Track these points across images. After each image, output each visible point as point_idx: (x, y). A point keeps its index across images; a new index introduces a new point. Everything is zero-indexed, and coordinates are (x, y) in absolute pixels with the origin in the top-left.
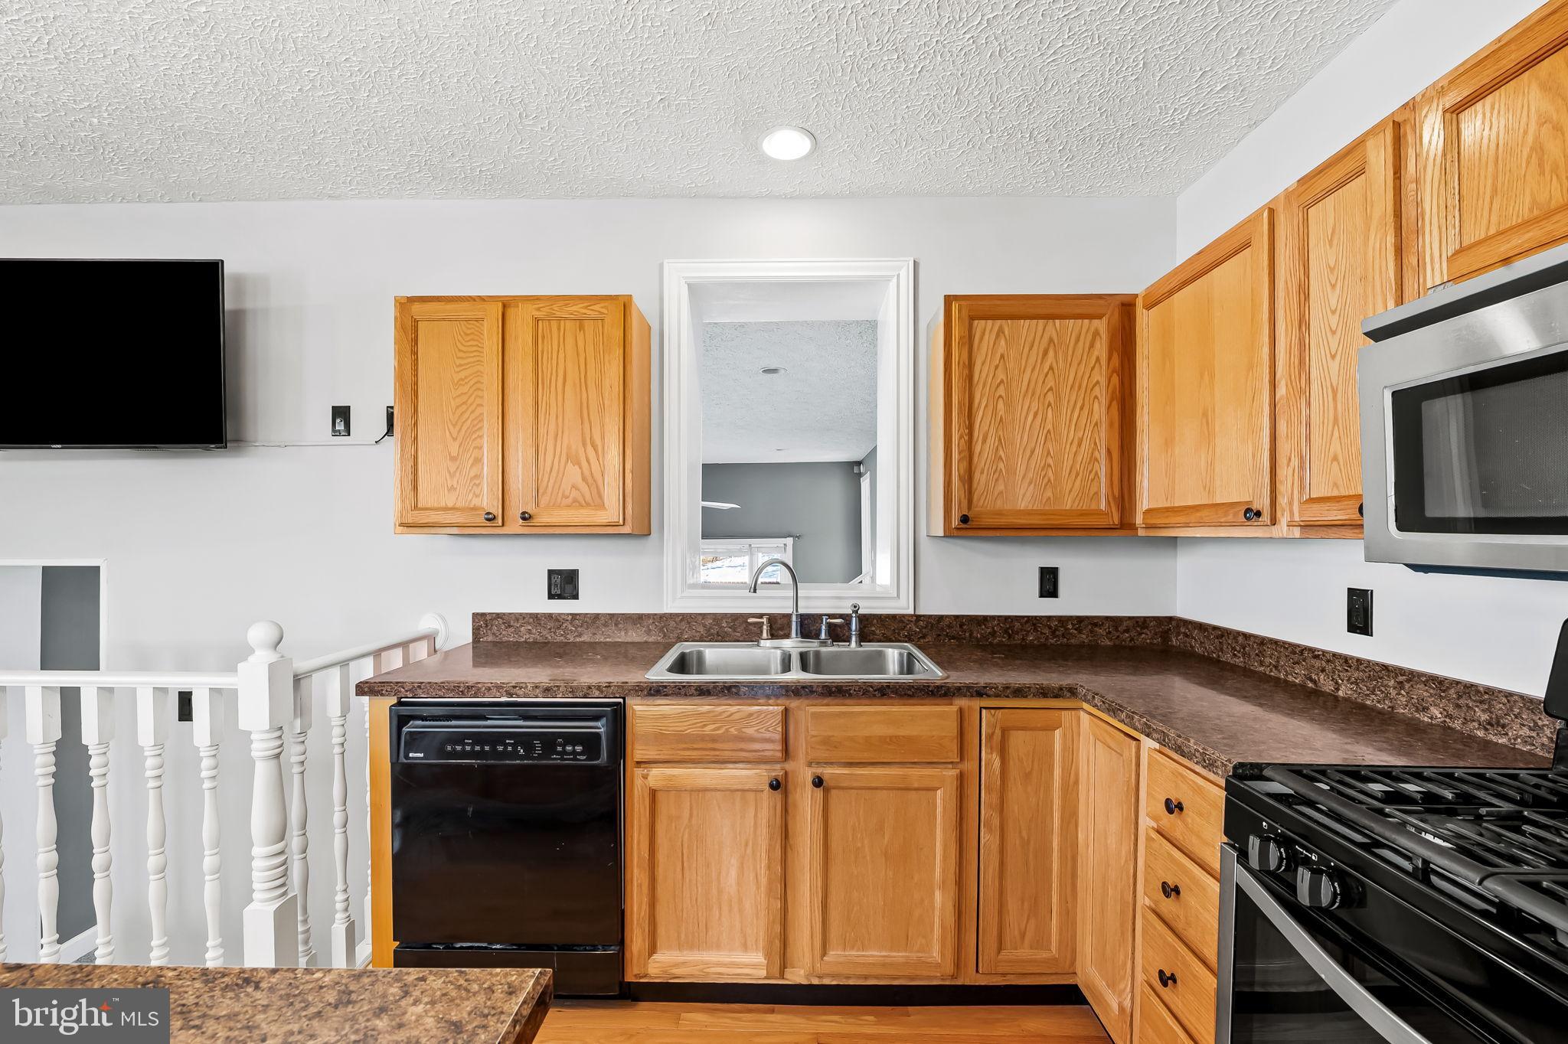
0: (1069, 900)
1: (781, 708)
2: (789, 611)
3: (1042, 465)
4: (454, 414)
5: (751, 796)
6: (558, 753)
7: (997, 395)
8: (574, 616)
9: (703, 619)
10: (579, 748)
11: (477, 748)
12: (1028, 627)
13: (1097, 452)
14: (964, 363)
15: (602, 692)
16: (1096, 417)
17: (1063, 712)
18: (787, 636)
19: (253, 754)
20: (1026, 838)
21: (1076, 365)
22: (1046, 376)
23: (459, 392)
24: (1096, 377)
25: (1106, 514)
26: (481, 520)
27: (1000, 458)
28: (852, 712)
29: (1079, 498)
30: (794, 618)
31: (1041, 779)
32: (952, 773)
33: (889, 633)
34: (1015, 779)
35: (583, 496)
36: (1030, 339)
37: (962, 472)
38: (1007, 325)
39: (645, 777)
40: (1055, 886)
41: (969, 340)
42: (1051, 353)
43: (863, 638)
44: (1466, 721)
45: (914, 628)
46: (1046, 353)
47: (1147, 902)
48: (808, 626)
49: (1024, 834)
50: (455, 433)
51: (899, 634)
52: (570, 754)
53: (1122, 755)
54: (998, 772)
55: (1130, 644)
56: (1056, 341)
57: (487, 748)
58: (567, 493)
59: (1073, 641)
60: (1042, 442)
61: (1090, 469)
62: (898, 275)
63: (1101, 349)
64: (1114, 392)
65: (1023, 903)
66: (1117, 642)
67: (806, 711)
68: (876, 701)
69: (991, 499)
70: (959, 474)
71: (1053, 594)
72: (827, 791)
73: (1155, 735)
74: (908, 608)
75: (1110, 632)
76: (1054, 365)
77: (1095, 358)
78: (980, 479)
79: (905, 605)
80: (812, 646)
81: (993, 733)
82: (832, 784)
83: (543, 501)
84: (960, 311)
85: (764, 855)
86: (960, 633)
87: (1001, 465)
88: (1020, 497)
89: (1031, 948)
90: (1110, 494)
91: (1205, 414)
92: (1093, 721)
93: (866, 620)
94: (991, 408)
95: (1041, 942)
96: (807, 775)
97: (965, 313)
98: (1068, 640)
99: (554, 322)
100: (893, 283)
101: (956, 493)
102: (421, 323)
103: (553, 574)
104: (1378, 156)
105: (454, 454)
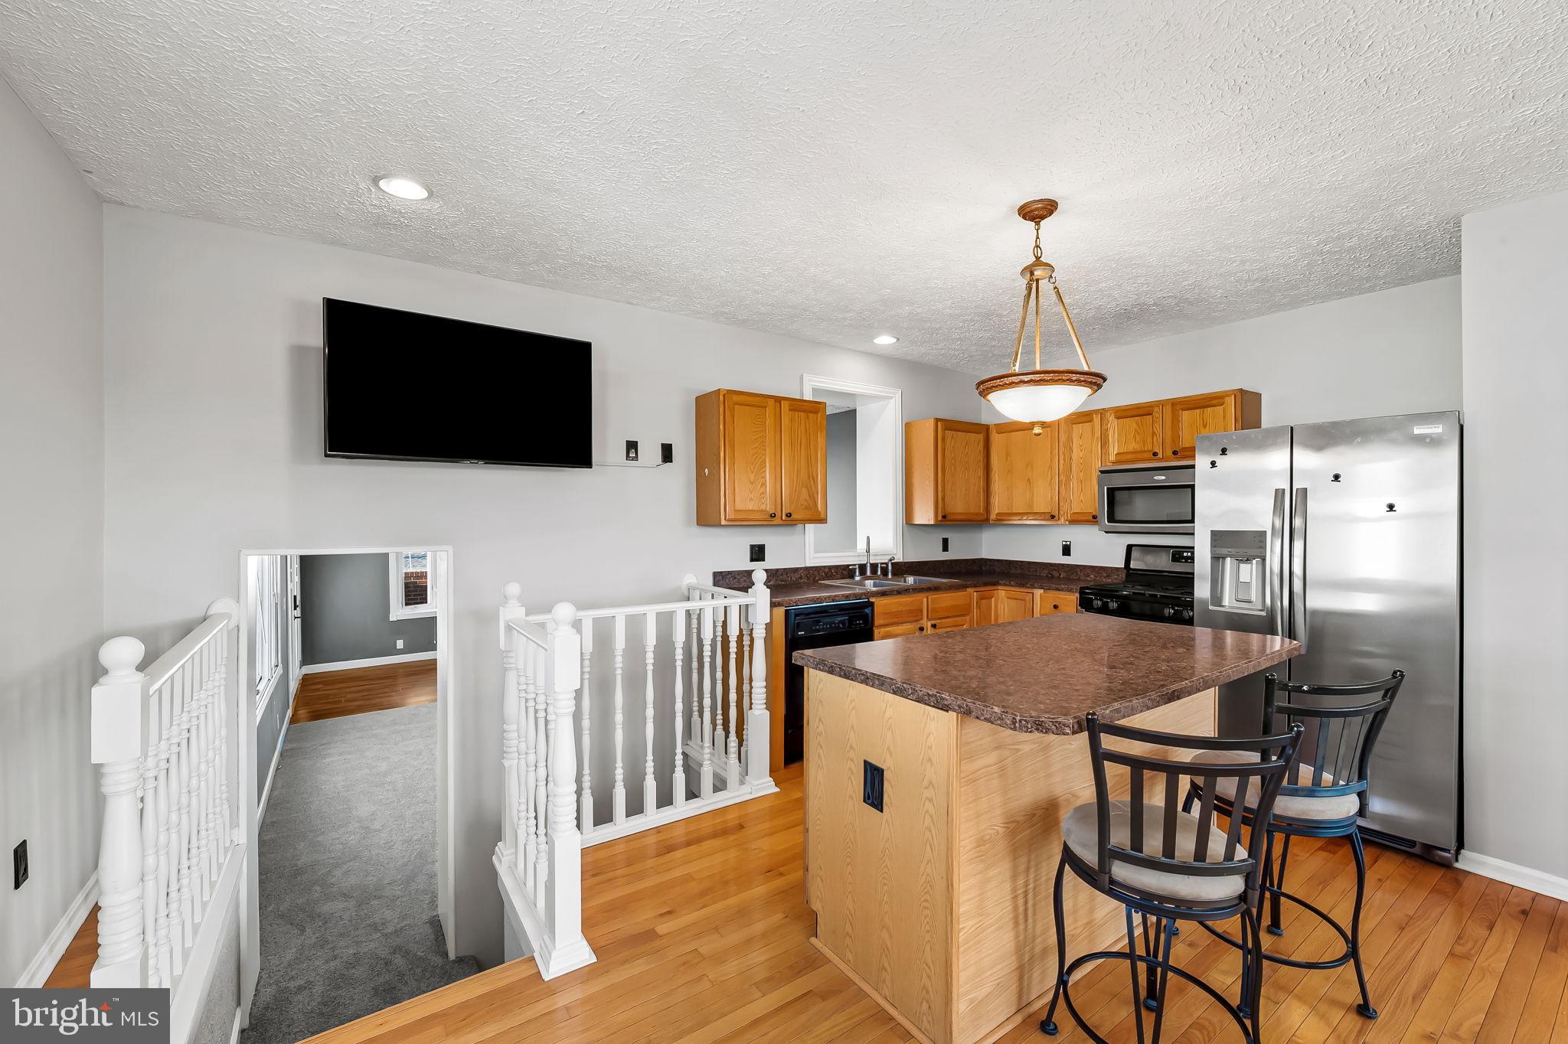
1: (922, 597)
3: (965, 492)
4: (752, 458)
6: (854, 625)
7: (952, 463)
9: (824, 569)
10: (861, 622)
13: (979, 489)
14: (943, 449)
15: (866, 596)
16: (979, 474)
22: (965, 456)
23: (754, 446)
25: (983, 515)
26: (767, 517)
28: (942, 596)
29: (975, 507)
30: (869, 565)
33: (904, 569)
35: (809, 505)
38: (955, 433)
39: (879, 633)
41: (944, 439)
44: (1101, 577)
50: (752, 469)
51: (899, 571)
52: (858, 625)
53: (1024, 600)
58: (802, 503)
61: (977, 496)
62: (896, 397)
63: (981, 447)
64: (984, 464)
67: (928, 599)
68: (948, 592)
69: (949, 508)
70: (941, 497)
74: (901, 559)
75: (965, 566)
76: (968, 452)
78: (949, 500)
79: (899, 557)
81: (977, 602)
83: (793, 507)
84: (941, 426)
90: (983, 506)
91: (1029, 480)
94: (950, 469)
96: (929, 624)
99: (796, 413)
100: (893, 400)
101: (940, 506)
102: (737, 407)
103: (752, 547)
104: (1097, 419)
105: (752, 480)
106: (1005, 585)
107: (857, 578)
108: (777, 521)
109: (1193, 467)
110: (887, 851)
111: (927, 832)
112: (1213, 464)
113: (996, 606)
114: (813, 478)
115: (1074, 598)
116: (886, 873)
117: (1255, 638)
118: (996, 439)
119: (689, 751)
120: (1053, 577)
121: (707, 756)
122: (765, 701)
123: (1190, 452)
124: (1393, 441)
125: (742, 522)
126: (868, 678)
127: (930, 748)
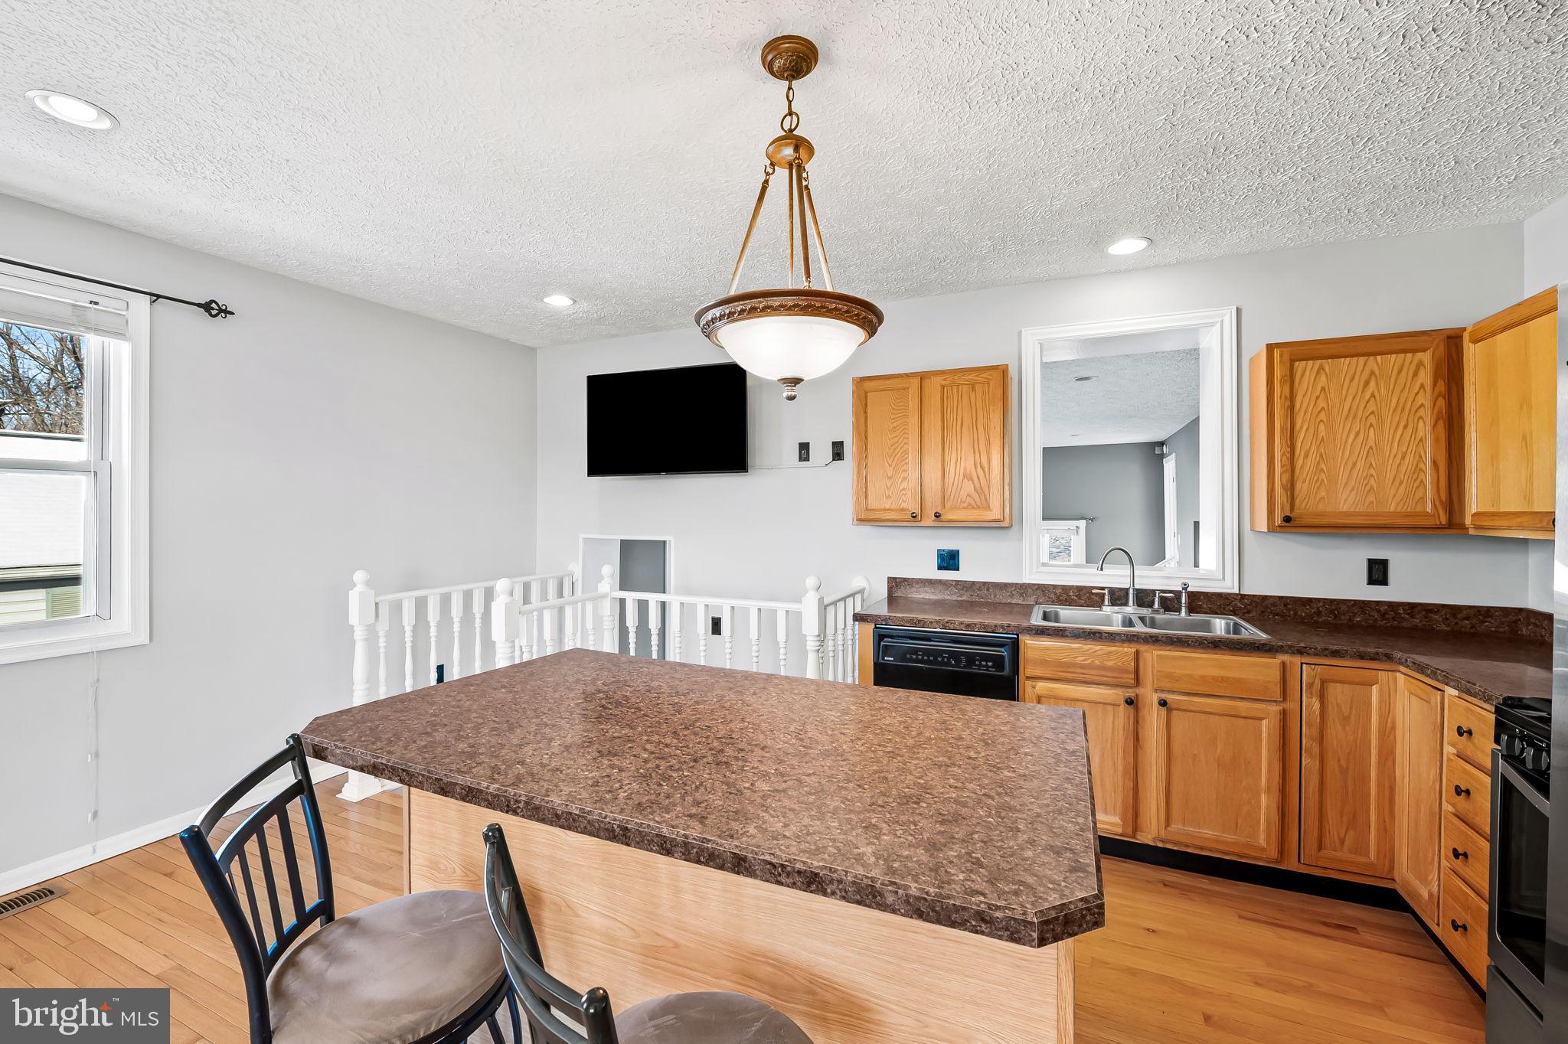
0: (1387, 820)
1: (1134, 650)
2: (1126, 586)
3: (1364, 475)
4: (890, 449)
5: (1110, 708)
6: (976, 665)
7: (1318, 420)
8: (957, 582)
9: (1054, 589)
10: (990, 664)
11: (925, 658)
12: (1355, 609)
13: (1422, 463)
14: (1286, 397)
15: (1004, 630)
16: (1421, 434)
17: (1380, 672)
18: (1126, 604)
19: (808, 648)
20: (1345, 766)
21: (1399, 392)
22: (1367, 402)
23: (893, 435)
24: (1420, 400)
25: (1432, 516)
26: (907, 517)
27: (1322, 469)
28: (1190, 657)
29: (1403, 501)
30: (1131, 591)
31: (1359, 722)
32: (1275, 709)
33: (1214, 607)
34: (1334, 720)
35: (975, 502)
36: (1352, 372)
37: (1284, 482)
38: (1328, 364)
39: (1034, 687)
40: (1372, 807)
41: (1291, 378)
42: (1373, 383)
43: (1192, 609)
45: (1239, 604)
46: (1367, 383)
47: (1450, 809)
48: (1144, 598)
49: (1343, 763)
50: (890, 461)
51: (1224, 609)
52: (984, 666)
53: (1429, 703)
54: (1317, 712)
55: (1472, 631)
56: (1377, 373)
57: (931, 658)
58: (964, 499)
59: (1404, 624)
60: (1364, 456)
61: (1414, 478)
62: (1222, 321)
63: (1426, 377)
64: (1440, 412)
65: (1342, 816)
66: (1456, 628)
67: (1152, 656)
68: (1210, 651)
69: (1309, 503)
70: (1282, 483)
71: (1384, 582)
72: (1170, 711)
73: (1452, 684)
74: (1233, 589)
75: (1447, 619)
76: (1376, 393)
77: (1419, 384)
78: (1301, 487)
79: (1230, 585)
80: (1145, 612)
81: (1313, 683)
82: (1174, 706)
83: (948, 505)
84: (1281, 356)
85: (1120, 750)
86: (1285, 611)
87: (1323, 476)
88: (1342, 502)
89: (1350, 853)
90: (1437, 498)
92: (1409, 681)
93: (1194, 596)
94: (1312, 430)
95: (1361, 847)
96: (1155, 698)
97: (1286, 357)
98: (1399, 623)
99: (955, 388)
101: (1279, 498)
102: (870, 394)
103: (941, 552)
105: (890, 475)
107: (1106, 609)
114: (980, 467)
115: (1491, 717)
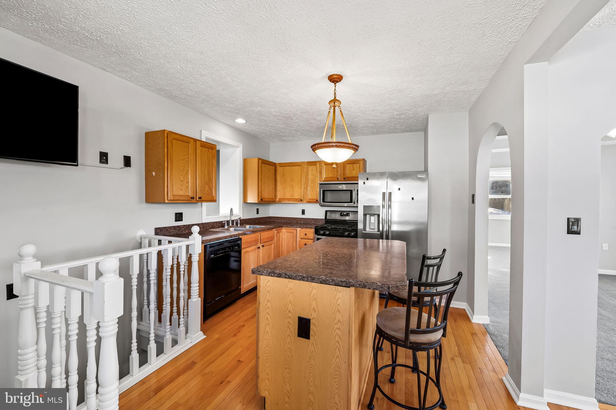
4: (182, 168)
6: (234, 249)
7: (264, 177)
8: (183, 226)
9: (211, 223)
10: (237, 247)
13: (273, 188)
14: (261, 171)
16: (273, 183)
22: (268, 175)
23: (183, 162)
24: (273, 176)
25: (274, 199)
26: (190, 199)
28: (266, 233)
29: (271, 196)
30: (231, 221)
31: (280, 240)
35: (209, 193)
36: (267, 168)
38: (265, 165)
39: (243, 251)
41: (261, 167)
44: (316, 222)
45: (243, 222)
46: (268, 171)
50: (182, 174)
53: (293, 232)
56: (270, 169)
57: (224, 251)
58: (206, 192)
69: (263, 196)
72: (263, 247)
77: (273, 173)
81: (276, 234)
84: (261, 162)
88: (266, 196)
91: (292, 186)
94: (263, 180)
96: (261, 245)
99: (203, 148)
100: (239, 148)
101: (260, 195)
102: (174, 141)
103: (176, 214)
104: (318, 165)
105: (182, 180)
106: (285, 227)
107: (226, 227)
108: (194, 201)
109: (358, 183)
110: (312, 357)
111: (337, 344)
112: (364, 183)
113: (282, 235)
114: (210, 180)
115: (313, 230)
116: (312, 367)
117: (376, 241)
118: (279, 169)
119: (141, 328)
120: (298, 223)
121: (168, 330)
122: (198, 293)
123: (356, 178)
124: (413, 179)
125: (175, 201)
126: (304, 277)
127: (339, 305)
